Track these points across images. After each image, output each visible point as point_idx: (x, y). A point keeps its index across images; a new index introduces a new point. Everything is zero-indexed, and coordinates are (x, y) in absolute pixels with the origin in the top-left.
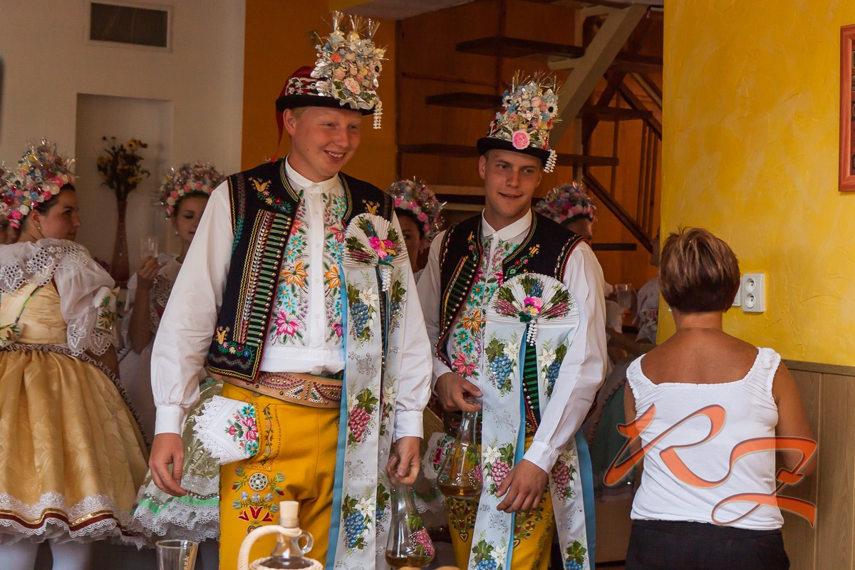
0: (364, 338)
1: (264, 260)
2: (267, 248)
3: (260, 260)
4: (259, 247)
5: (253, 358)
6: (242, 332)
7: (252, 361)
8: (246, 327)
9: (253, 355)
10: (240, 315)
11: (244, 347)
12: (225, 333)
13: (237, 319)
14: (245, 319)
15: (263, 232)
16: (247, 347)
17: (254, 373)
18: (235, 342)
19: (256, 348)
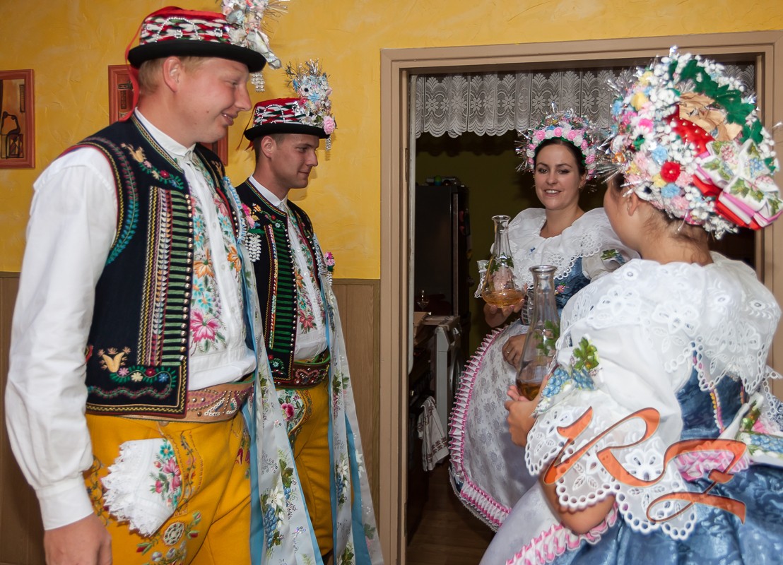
1: (173, 252)
2: (174, 237)
4: (164, 237)
5: (175, 381)
6: (153, 351)
7: (174, 386)
8: (159, 343)
9: (174, 377)
10: (147, 329)
11: (157, 370)
12: (123, 357)
13: (142, 335)
14: (156, 332)
15: (164, 217)
16: (163, 369)
17: (181, 400)
18: (140, 365)
19: (177, 368)
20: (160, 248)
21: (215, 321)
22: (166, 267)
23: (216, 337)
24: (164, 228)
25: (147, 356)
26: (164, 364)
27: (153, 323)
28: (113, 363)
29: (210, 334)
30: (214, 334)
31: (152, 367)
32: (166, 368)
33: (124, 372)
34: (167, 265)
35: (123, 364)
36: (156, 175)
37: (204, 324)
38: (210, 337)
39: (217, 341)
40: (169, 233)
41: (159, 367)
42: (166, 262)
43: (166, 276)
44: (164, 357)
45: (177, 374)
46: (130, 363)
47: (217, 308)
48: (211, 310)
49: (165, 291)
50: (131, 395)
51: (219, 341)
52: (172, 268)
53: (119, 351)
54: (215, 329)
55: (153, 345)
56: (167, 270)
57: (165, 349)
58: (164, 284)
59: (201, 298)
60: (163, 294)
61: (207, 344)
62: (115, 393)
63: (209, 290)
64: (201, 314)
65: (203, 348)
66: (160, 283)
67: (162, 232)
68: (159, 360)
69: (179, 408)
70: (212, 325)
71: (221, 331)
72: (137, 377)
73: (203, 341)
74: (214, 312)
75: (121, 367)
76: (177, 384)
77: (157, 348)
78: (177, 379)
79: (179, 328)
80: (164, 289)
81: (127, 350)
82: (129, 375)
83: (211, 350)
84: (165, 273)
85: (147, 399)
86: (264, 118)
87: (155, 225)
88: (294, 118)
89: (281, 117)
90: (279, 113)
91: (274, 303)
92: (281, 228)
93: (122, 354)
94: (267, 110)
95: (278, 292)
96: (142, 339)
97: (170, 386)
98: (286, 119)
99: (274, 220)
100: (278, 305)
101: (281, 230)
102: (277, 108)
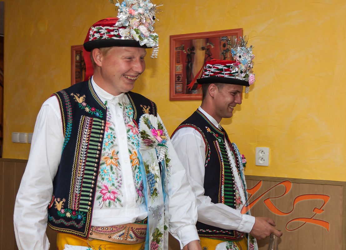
0: (154, 196)
1: (89, 151)
2: (90, 142)
3: (86, 151)
4: (84, 142)
5: (85, 220)
6: (75, 202)
7: (84, 222)
8: (78, 198)
9: (85, 218)
10: (73, 190)
11: (77, 212)
12: (63, 203)
13: (71, 193)
14: (77, 192)
15: (86, 131)
16: (79, 212)
17: (86, 230)
18: (70, 209)
19: (86, 213)
20: (82, 148)
21: (116, 191)
22: (84, 158)
23: (116, 200)
24: (85, 137)
25: (73, 205)
26: (80, 210)
27: (76, 188)
28: (59, 206)
29: (112, 197)
30: (115, 198)
31: (75, 211)
32: (81, 212)
33: (63, 211)
34: (85, 157)
35: (62, 207)
36: (87, 110)
37: (109, 192)
38: (112, 199)
39: (116, 202)
40: (88, 140)
41: (78, 211)
42: (85, 156)
43: (84, 163)
44: (80, 206)
45: (86, 216)
46: (65, 206)
47: (118, 184)
48: (113, 185)
49: (83, 171)
50: (66, 223)
51: (118, 202)
52: (88, 159)
53: (61, 200)
54: (116, 195)
55: (75, 199)
56: (85, 160)
57: (81, 202)
58: (83, 167)
59: (108, 177)
60: (82, 173)
61: (110, 203)
62: (59, 221)
63: (113, 173)
64: (107, 186)
65: (108, 205)
66: (80, 167)
67: (84, 140)
68: (78, 207)
69: (85, 234)
70: (114, 193)
71: (120, 197)
72: (68, 215)
73: (108, 201)
74: (116, 185)
75: (62, 208)
76: (86, 221)
77: (77, 201)
78: (86, 219)
79: (89, 192)
80: (82, 170)
81: (64, 200)
82: (65, 213)
83: (112, 206)
84: (84, 161)
85: (72, 227)
86: (212, 72)
87: (81, 136)
88: (231, 74)
89: (223, 72)
90: (222, 70)
91: (223, 190)
92: (221, 142)
93: (62, 202)
94: (214, 68)
95: (225, 183)
96: (71, 195)
97: (82, 222)
98: (226, 74)
99: (217, 137)
100: (225, 191)
101: (222, 144)
102: (220, 67)
